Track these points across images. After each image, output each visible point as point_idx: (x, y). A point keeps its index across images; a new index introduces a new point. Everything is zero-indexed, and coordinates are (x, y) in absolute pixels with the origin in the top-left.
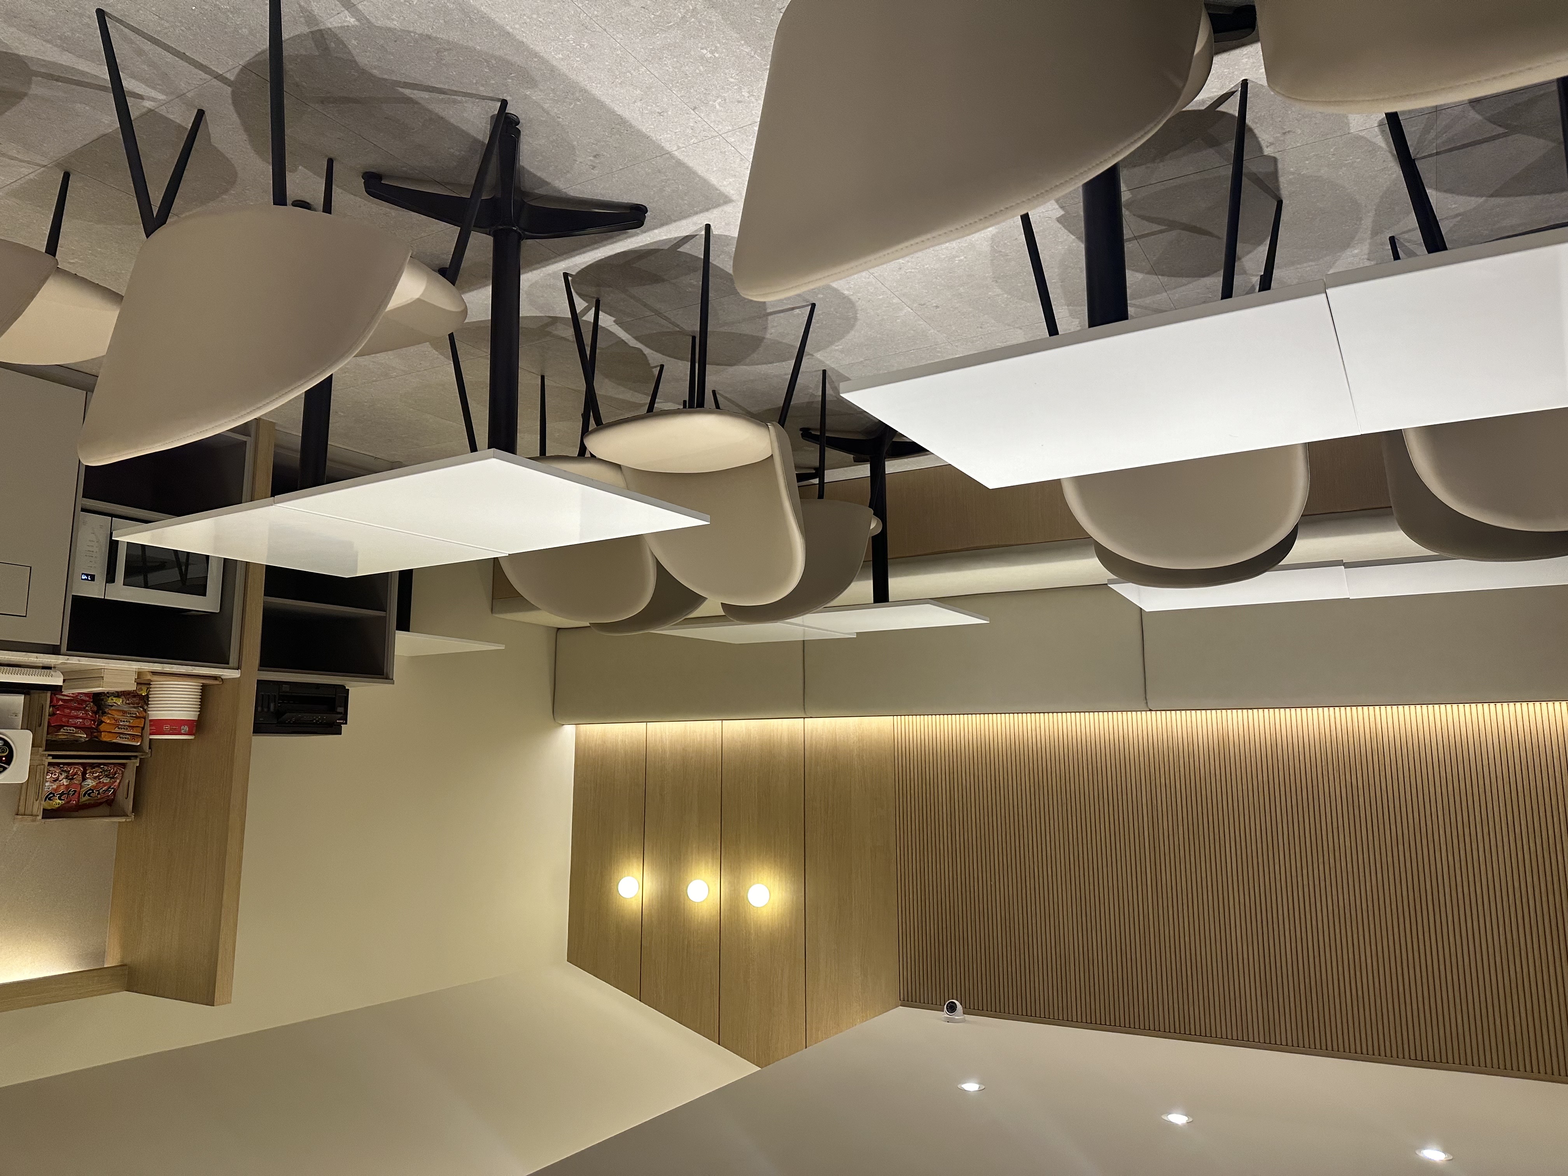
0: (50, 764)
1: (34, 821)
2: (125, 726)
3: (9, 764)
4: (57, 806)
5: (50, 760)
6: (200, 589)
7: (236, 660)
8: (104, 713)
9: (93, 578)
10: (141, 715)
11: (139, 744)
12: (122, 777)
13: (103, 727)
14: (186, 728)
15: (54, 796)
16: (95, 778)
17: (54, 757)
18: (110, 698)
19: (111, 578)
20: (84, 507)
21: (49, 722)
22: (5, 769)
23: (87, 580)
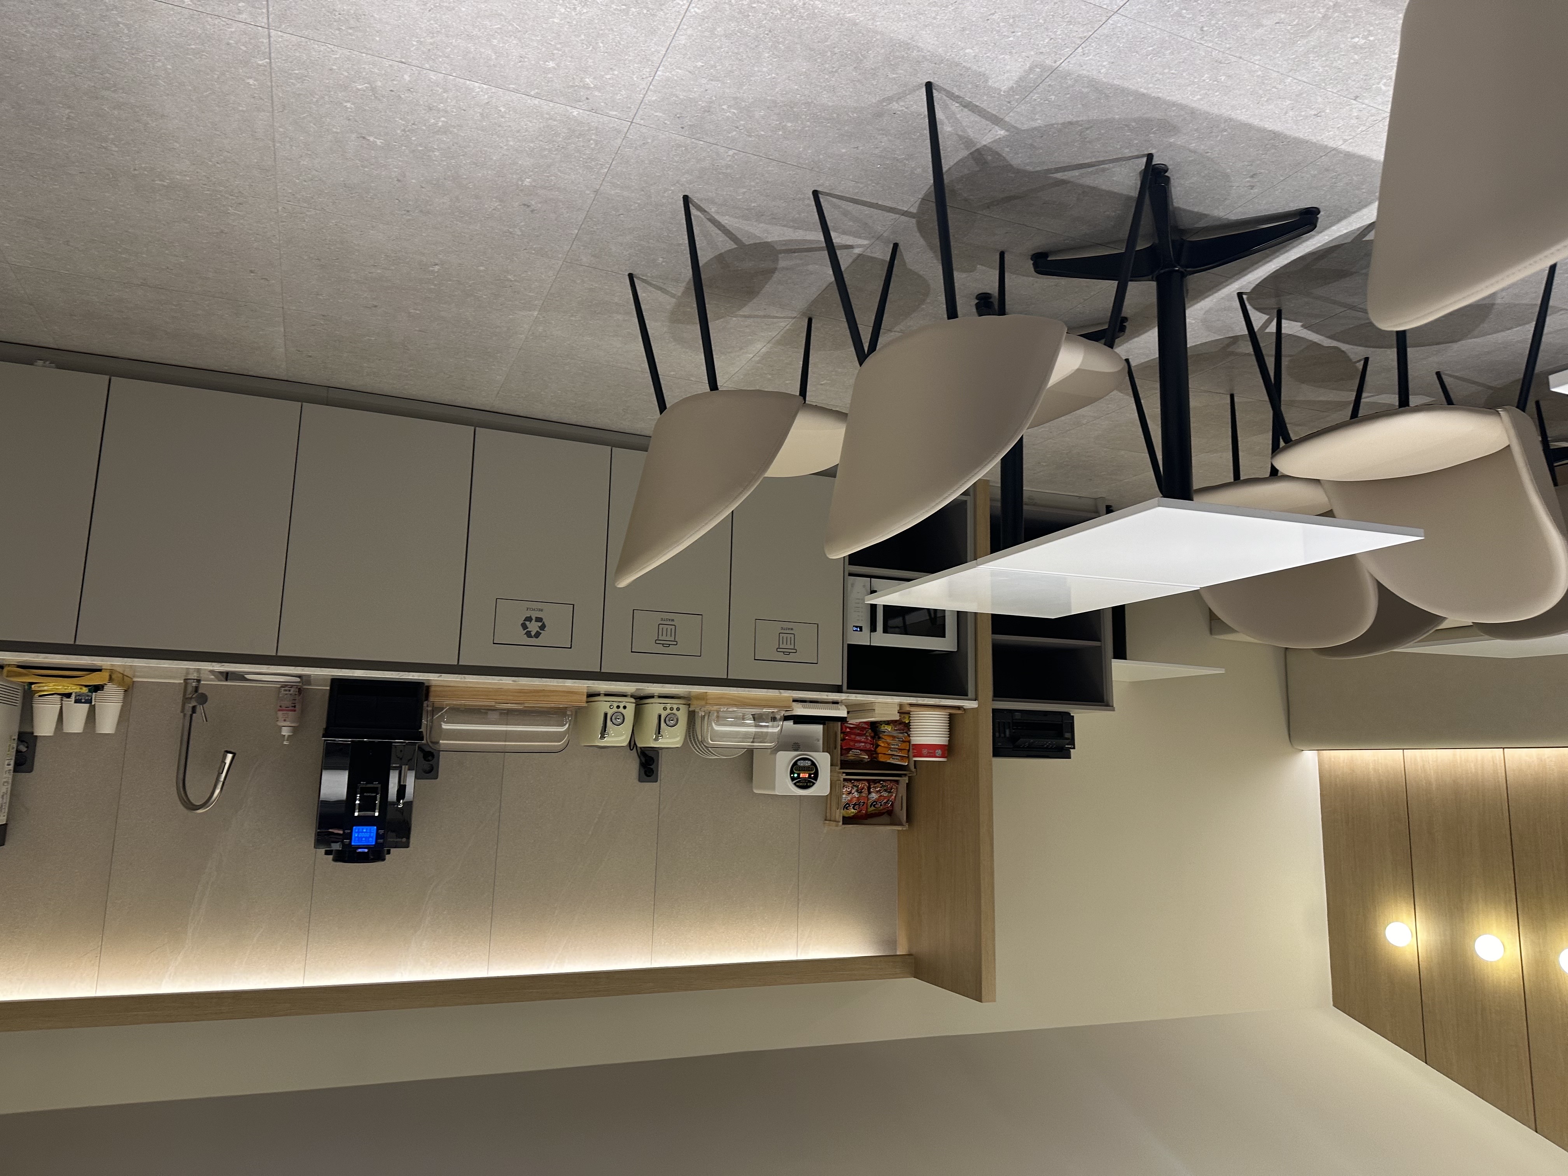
0: (845, 780)
1: (837, 826)
2: (895, 748)
3: (816, 780)
4: (852, 814)
5: (844, 777)
6: (940, 632)
7: (974, 693)
8: (879, 738)
9: (861, 628)
10: (907, 740)
11: (906, 764)
12: (897, 791)
13: (879, 750)
14: (939, 752)
15: (849, 806)
16: (877, 792)
17: (847, 774)
18: (883, 725)
19: (873, 629)
20: (851, 572)
21: (841, 746)
22: (814, 784)
23: (856, 630)
